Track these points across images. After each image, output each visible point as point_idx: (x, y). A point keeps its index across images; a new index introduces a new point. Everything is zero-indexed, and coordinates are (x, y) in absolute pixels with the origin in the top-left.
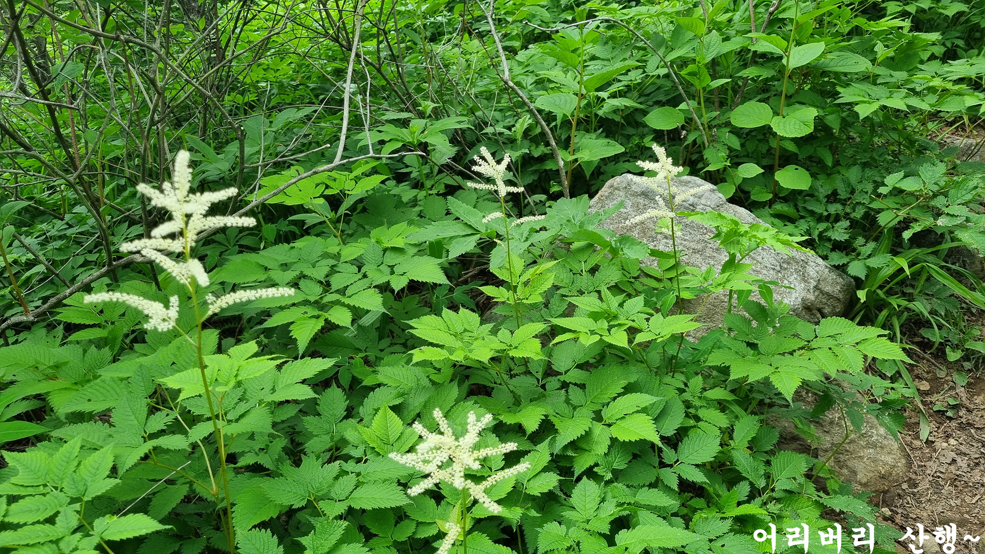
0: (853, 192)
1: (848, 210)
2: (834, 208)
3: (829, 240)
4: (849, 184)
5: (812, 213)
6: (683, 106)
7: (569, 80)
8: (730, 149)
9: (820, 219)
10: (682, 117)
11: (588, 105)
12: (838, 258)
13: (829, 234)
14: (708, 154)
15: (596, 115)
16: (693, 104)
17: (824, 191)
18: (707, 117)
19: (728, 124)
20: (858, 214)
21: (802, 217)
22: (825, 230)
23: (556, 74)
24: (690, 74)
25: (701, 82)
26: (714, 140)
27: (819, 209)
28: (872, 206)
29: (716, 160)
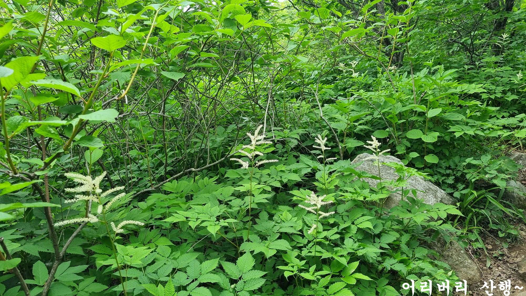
0: (457, 166)
1: (455, 173)
2: (448, 172)
3: (446, 183)
4: (455, 163)
5: (440, 173)
6: (387, 130)
7: (343, 118)
8: (406, 146)
9: (443, 175)
10: (388, 134)
11: (351, 127)
12: (450, 191)
13: (446, 181)
14: (397, 148)
15: (354, 132)
16: (391, 129)
17: (444, 165)
18: (397, 134)
19: (406, 137)
20: (459, 174)
21: (436, 174)
22: (445, 179)
23: (338, 116)
24: (390, 118)
25: (394, 121)
26: (400, 143)
27: (442, 171)
28: (464, 171)
29: (401, 150)
